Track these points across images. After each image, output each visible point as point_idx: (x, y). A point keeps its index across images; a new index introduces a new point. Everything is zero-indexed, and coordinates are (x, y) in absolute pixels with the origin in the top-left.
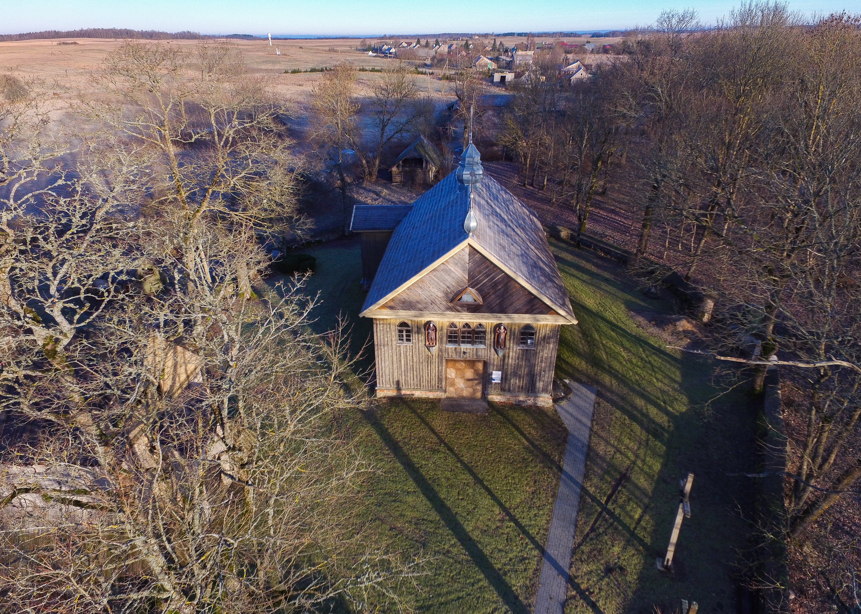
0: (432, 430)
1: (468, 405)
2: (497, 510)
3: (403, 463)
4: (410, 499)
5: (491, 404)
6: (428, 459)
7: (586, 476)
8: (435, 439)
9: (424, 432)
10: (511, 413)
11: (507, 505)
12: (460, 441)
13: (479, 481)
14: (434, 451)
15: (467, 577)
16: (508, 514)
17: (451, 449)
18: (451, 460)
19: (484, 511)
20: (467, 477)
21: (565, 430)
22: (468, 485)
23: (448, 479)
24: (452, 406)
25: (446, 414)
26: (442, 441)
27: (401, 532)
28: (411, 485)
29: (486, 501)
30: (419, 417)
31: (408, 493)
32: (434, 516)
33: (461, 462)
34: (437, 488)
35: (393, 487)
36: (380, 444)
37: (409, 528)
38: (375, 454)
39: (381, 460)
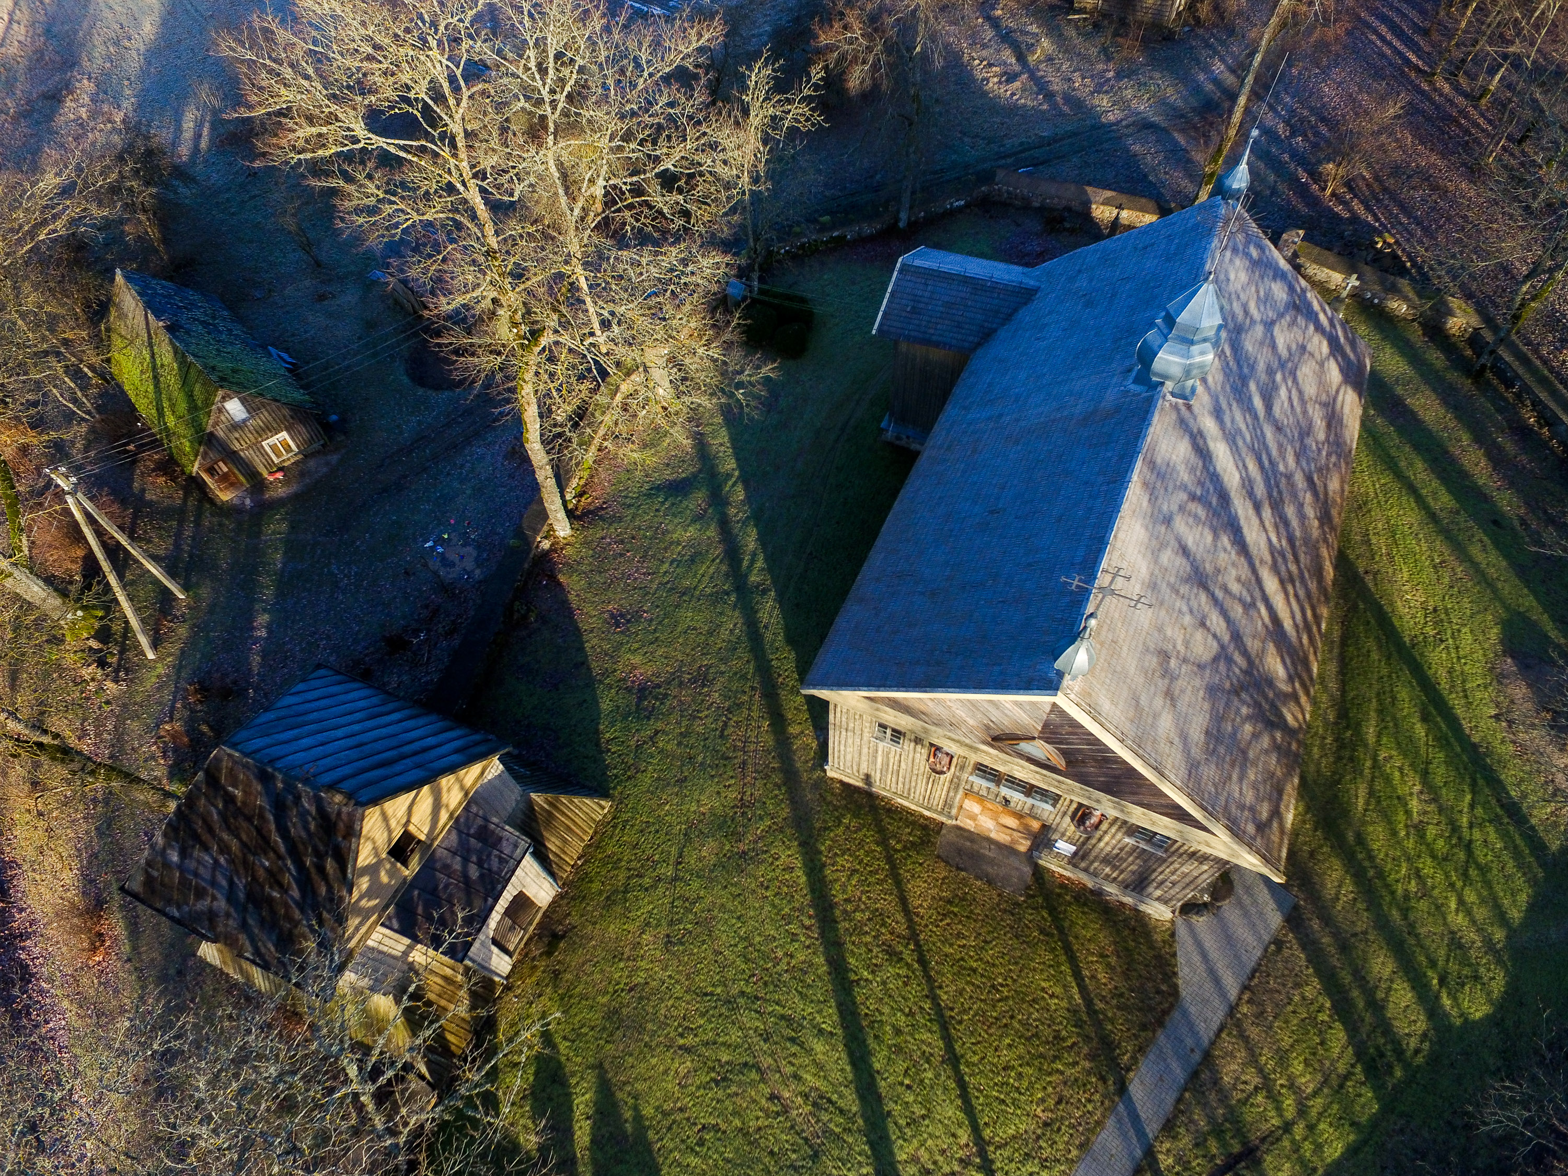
0: (903, 901)
1: (992, 862)
2: (964, 1136)
3: (830, 961)
4: (819, 1047)
5: (1039, 873)
6: (874, 969)
7: (1169, 1128)
8: (902, 929)
9: (887, 903)
10: (1074, 912)
11: (987, 1133)
12: (948, 950)
13: (953, 1059)
14: (893, 956)
16: (982, 1153)
17: (923, 962)
18: (915, 989)
19: (939, 1131)
20: (931, 1040)
21: (1175, 992)
22: (928, 1061)
23: (898, 1032)
24: (960, 851)
25: (942, 872)
26: (913, 936)
27: (785, 1110)
28: (829, 1018)
29: (950, 1111)
30: (890, 859)
31: (821, 1031)
32: (850, 1101)
33: (934, 999)
34: (872, 1043)
35: (798, 1007)
36: (803, 898)
37: (801, 1109)
38: (788, 919)
39: (794, 937)
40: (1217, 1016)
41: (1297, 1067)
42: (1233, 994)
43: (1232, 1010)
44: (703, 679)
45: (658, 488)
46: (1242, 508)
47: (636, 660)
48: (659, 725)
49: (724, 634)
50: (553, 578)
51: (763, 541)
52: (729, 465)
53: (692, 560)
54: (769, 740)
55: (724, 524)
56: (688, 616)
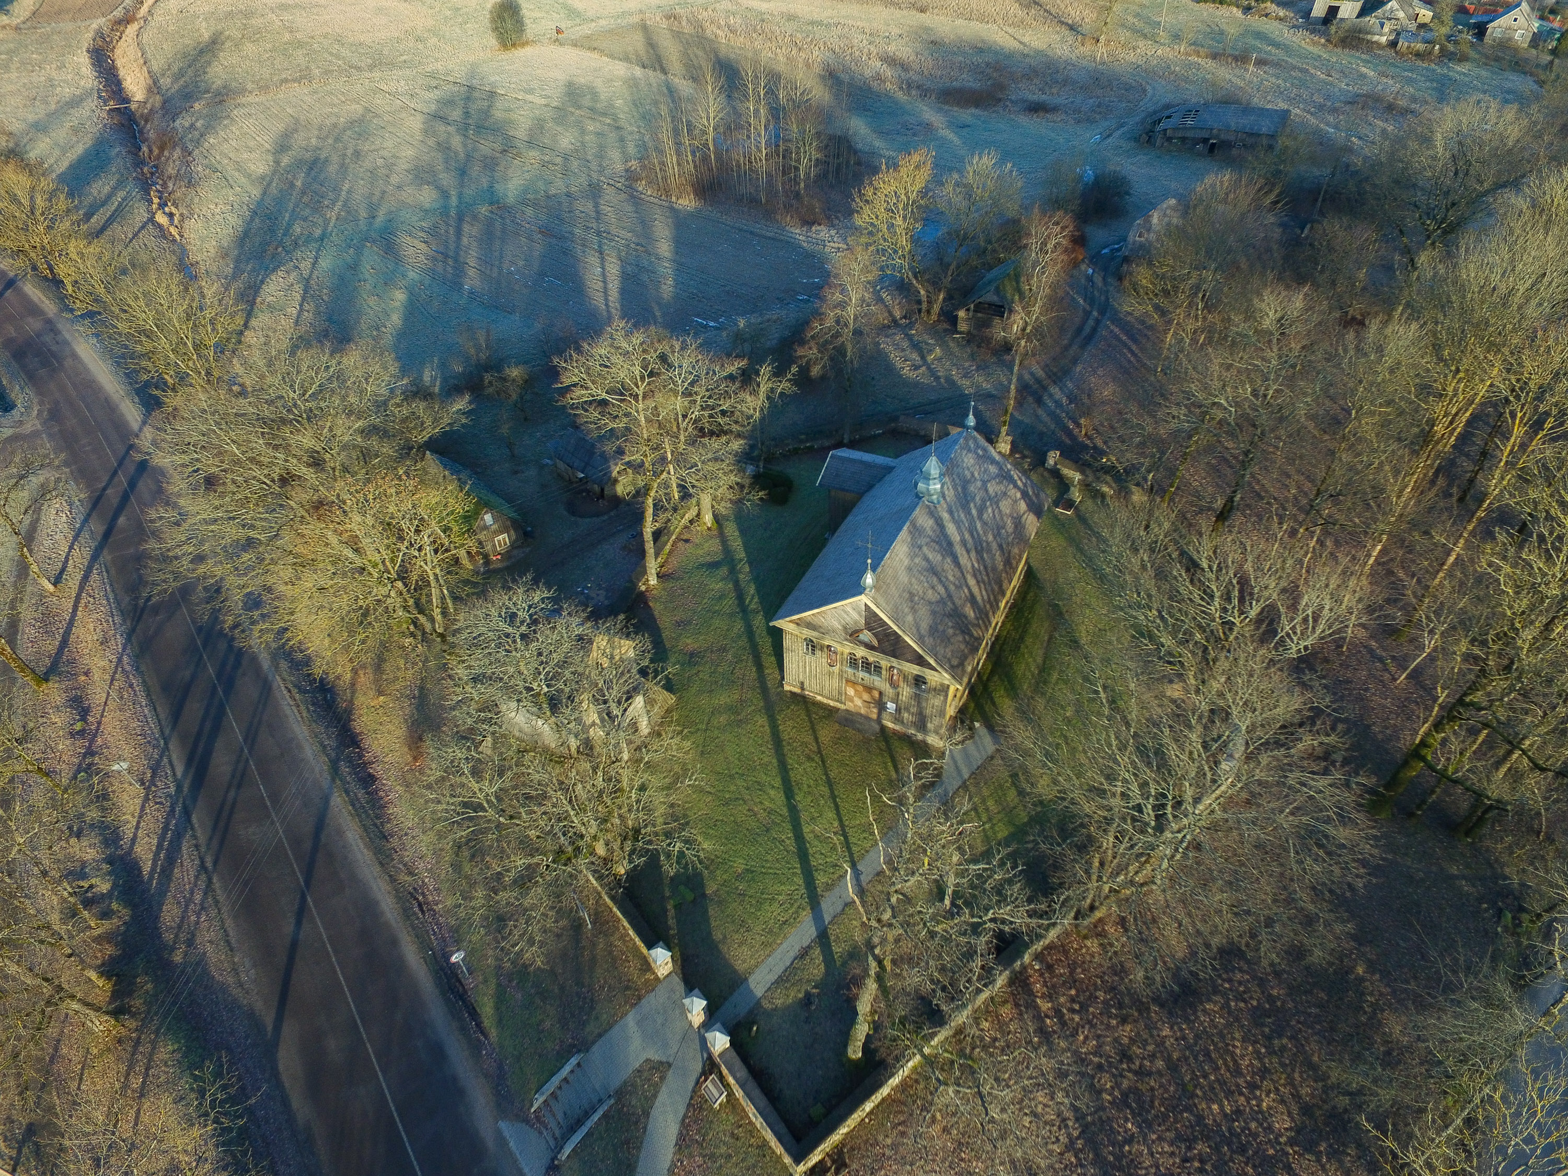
0: (816, 739)
1: (861, 724)
2: (836, 824)
3: (779, 761)
4: (772, 793)
5: (883, 728)
6: (800, 764)
8: (815, 749)
9: (809, 739)
10: (896, 744)
11: (847, 823)
12: (836, 757)
13: (833, 797)
14: (810, 759)
15: (788, 863)
16: (843, 830)
17: (823, 761)
18: (819, 771)
19: (825, 821)
20: (825, 790)
22: (822, 797)
23: (809, 786)
24: (846, 720)
25: (837, 726)
26: (820, 752)
27: (755, 815)
28: (777, 782)
29: (831, 815)
30: (811, 722)
31: (773, 787)
32: (785, 812)
33: (826, 774)
34: (796, 791)
35: (763, 778)
36: (768, 737)
37: (762, 815)
38: (761, 745)
39: (763, 752)
40: (957, 783)
41: (990, 803)
42: (966, 776)
43: (964, 782)
44: (724, 649)
45: (703, 565)
46: (959, 550)
47: (689, 641)
48: (701, 668)
49: (735, 630)
50: (646, 603)
51: (758, 591)
52: (741, 554)
53: (720, 598)
54: (754, 675)
55: (736, 583)
56: (716, 622)
